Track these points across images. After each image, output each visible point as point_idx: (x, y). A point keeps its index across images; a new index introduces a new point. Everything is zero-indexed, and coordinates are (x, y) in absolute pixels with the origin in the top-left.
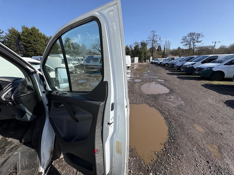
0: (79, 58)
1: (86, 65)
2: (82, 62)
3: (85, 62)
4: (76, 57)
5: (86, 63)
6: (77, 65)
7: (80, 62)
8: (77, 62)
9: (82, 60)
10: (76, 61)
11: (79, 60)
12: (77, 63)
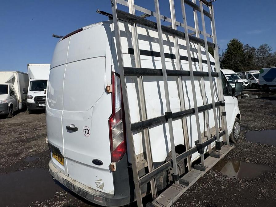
0: (252, 74)
1: (264, 86)
2: (257, 81)
3: (263, 80)
4: (245, 73)
5: (264, 82)
6: (246, 85)
7: (253, 80)
8: (246, 81)
9: (257, 76)
10: (245, 78)
11: (250, 76)
12: (246, 83)
